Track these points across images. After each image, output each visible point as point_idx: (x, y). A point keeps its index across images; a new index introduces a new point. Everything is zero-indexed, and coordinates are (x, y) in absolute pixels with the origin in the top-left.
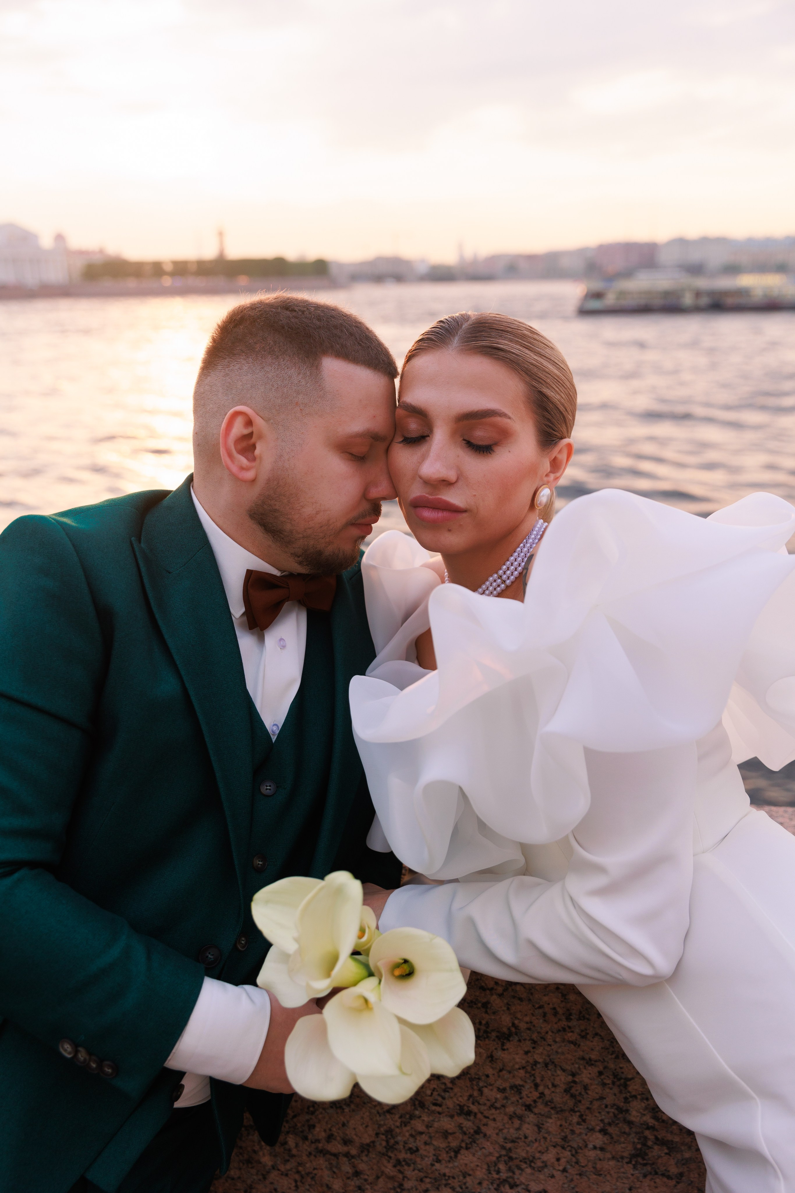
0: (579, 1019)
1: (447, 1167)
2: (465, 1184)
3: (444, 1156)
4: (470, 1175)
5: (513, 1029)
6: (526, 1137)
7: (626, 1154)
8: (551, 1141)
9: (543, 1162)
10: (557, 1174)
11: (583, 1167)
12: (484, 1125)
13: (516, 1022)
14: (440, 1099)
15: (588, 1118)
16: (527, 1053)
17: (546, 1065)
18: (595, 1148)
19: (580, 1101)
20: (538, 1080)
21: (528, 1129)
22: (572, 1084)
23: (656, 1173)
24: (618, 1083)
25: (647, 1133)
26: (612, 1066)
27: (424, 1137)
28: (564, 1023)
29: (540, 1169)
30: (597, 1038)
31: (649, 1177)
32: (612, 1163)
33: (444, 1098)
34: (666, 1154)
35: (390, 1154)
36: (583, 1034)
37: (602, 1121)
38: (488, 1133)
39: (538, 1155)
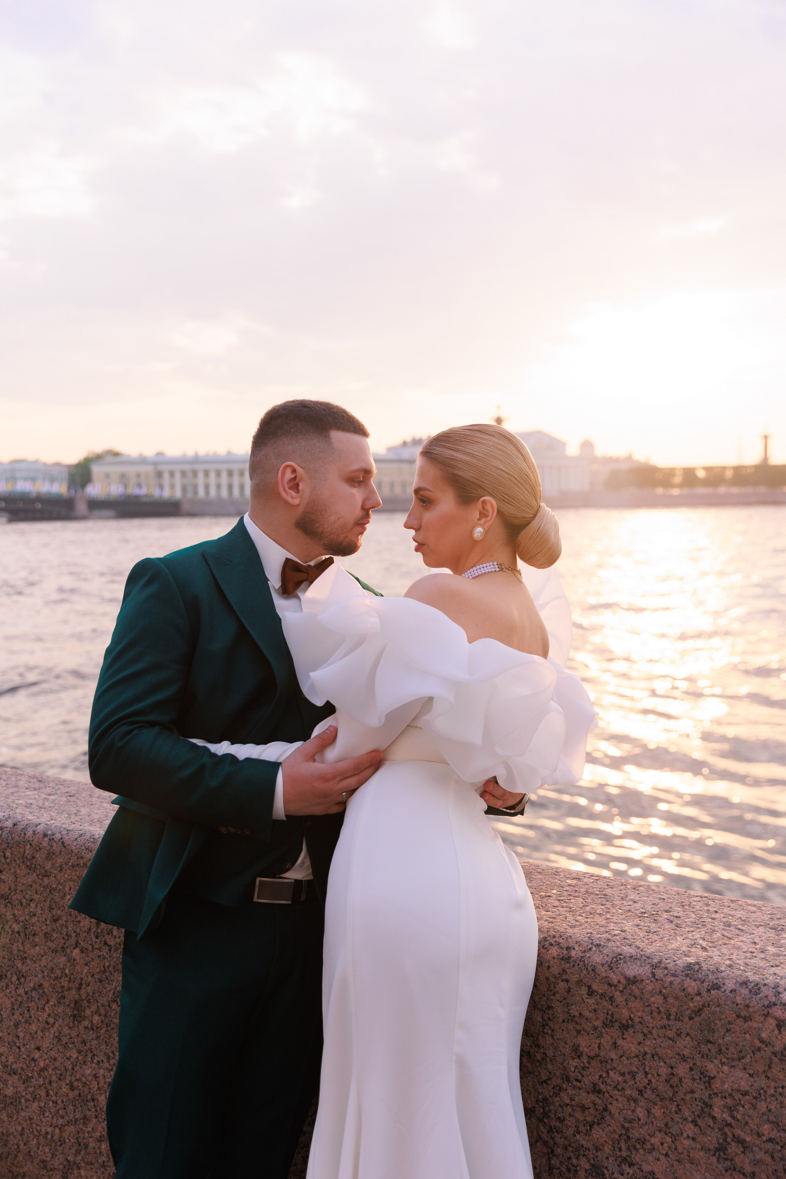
0: (676, 1020)
1: (584, 1139)
2: (597, 1157)
3: (582, 1128)
4: (600, 1150)
5: (630, 1022)
6: (639, 1120)
7: (711, 1147)
8: (657, 1126)
9: (651, 1145)
10: (662, 1158)
11: (680, 1154)
12: (610, 1104)
13: (632, 1016)
14: (580, 1076)
15: (682, 1108)
16: (640, 1043)
17: (653, 1056)
18: (688, 1137)
19: (677, 1092)
20: (647, 1069)
21: (641, 1112)
22: (672, 1076)
23: (735, 1169)
24: (704, 1079)
25: (727, 1129)
26: (699, 1064)
27: (569, 1110)
28: (665, 1022)
29: (649, 1151)
30: (688, 1038)
31: (729, 1173)
32: (702, 1153)
33: (583, 1076)
34: (742, 1152)
35: (545, 1120)
36: (679, 1032)
37: (693, 1112)
38: (613, 1111)
39: (648, 1137)
